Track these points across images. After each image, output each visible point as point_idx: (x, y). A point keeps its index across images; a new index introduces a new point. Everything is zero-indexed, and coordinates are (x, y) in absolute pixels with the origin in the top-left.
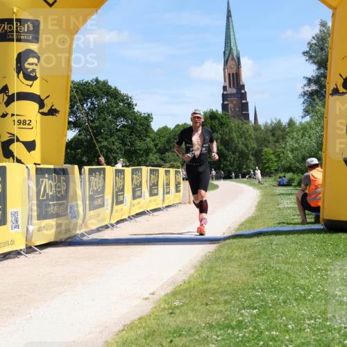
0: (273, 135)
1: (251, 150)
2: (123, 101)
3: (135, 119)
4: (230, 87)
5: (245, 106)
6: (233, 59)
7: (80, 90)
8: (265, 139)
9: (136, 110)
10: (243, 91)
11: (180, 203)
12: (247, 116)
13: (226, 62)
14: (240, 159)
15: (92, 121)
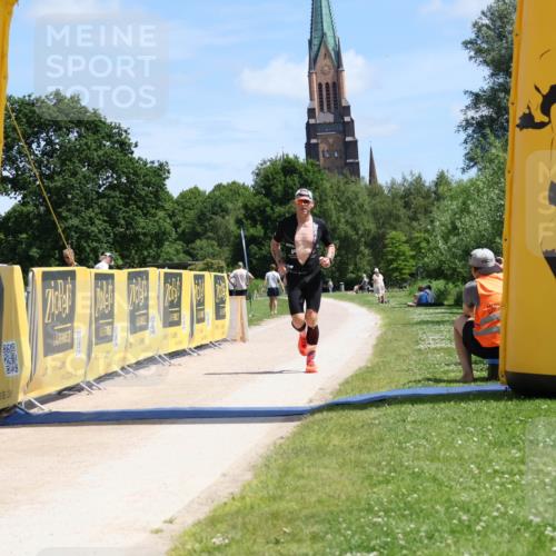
0: (407, 205)
1: (362, 236)
2: (110, 136)
3: (135, 174)
4: (322, 109)
5: (351, 149)
6: (327, 54)
7: (25, 115)
8: (390, 215)
9: (136, 155)
10: (347, 119)
11: (225, 340)
12: (355, 168)
13: (313, 62)
14: (343, 252)
15: (50, 178)
